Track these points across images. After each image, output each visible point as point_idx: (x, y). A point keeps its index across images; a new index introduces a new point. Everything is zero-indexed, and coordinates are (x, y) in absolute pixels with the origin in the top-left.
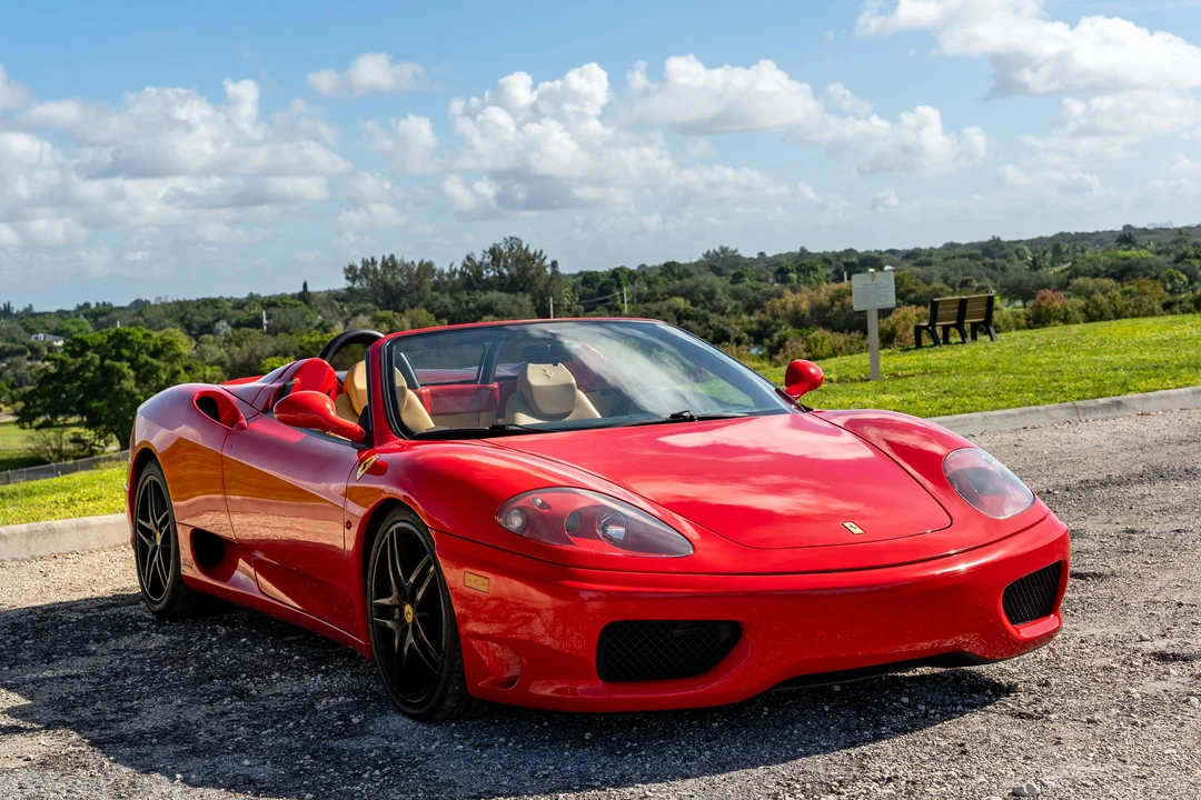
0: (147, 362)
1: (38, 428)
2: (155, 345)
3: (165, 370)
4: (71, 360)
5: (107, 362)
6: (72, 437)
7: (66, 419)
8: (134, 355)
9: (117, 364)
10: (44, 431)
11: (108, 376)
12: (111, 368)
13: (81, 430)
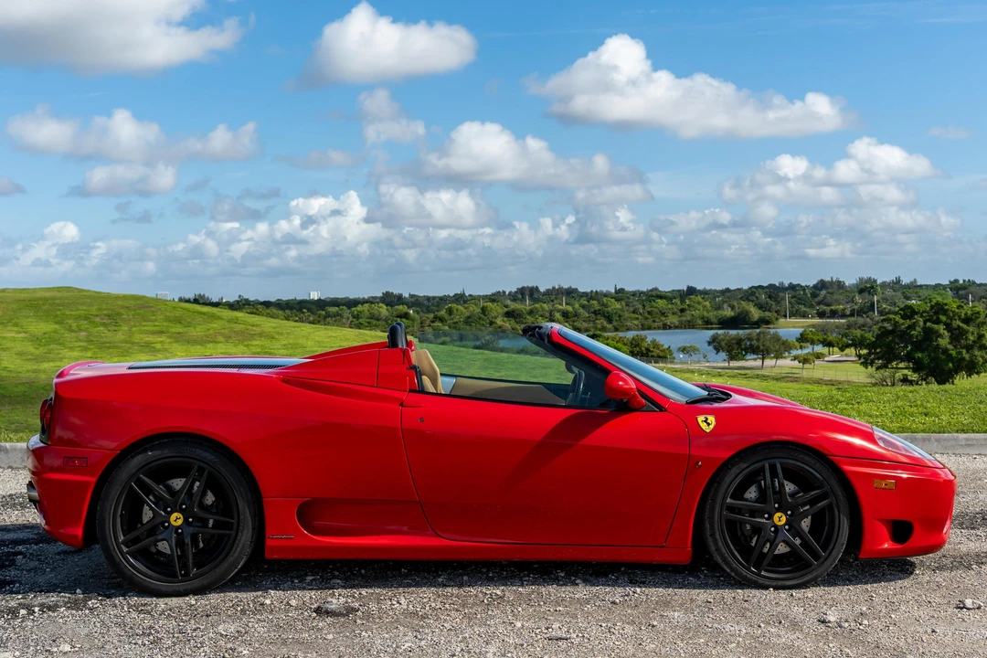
0: (958, 326)
1: (877, 369)
2: (966, 314)
3: (973, 333)
4: (902, 321)
5: (928, 324)
6: (902, 377)
7: (897, 364)
8: (949, 321)
9: (935, 326)
10: (882, 371)
11: (929, 335)
12: (931, 330)
13: (910, 373)
